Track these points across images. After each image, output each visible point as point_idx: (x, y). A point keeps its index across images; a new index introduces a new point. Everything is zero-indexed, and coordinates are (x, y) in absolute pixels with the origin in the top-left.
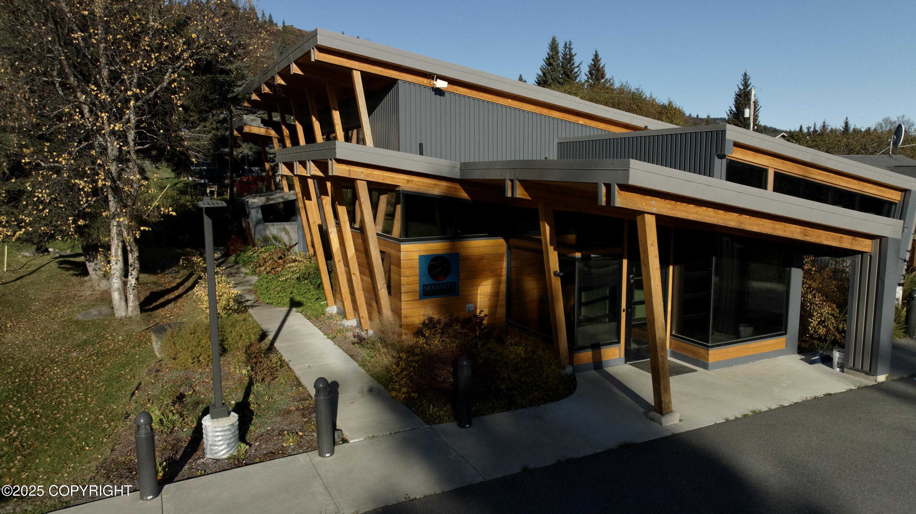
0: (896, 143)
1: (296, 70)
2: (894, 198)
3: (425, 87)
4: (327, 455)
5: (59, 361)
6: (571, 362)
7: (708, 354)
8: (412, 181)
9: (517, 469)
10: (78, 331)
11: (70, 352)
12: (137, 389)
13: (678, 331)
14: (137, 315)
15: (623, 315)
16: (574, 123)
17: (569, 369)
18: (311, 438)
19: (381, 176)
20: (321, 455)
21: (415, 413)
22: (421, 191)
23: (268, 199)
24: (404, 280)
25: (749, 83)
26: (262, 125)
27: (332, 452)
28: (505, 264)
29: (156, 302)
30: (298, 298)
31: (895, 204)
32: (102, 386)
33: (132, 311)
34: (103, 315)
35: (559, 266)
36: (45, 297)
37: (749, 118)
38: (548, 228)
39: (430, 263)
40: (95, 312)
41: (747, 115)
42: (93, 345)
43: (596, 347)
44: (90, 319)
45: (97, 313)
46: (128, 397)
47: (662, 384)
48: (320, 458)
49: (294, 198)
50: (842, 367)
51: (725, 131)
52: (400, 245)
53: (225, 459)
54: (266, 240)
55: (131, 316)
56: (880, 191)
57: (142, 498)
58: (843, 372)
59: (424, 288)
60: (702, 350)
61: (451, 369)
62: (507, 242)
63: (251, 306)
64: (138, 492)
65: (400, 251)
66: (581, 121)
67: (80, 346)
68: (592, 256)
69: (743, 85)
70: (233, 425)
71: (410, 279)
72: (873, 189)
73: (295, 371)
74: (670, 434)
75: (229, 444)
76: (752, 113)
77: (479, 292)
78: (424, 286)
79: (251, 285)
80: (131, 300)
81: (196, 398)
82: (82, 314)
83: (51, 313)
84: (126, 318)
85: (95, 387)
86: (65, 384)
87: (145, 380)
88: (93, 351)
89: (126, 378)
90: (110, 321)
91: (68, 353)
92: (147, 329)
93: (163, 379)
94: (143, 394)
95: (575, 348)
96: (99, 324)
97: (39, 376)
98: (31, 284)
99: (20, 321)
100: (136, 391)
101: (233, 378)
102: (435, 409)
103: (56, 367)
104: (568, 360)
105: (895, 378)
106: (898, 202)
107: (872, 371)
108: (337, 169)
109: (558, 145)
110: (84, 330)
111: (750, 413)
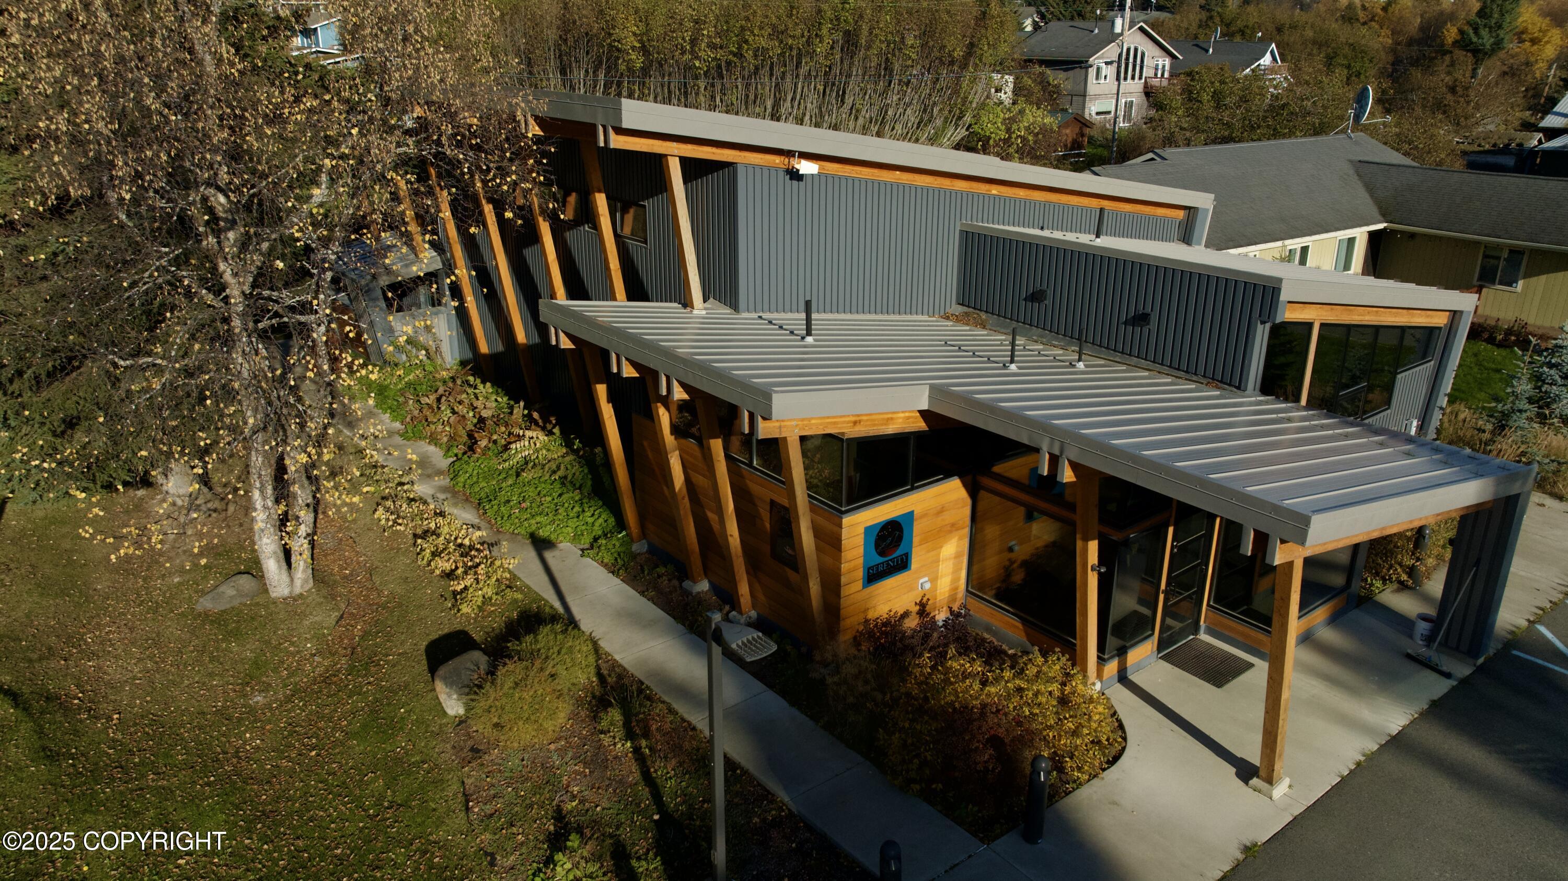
0: (1357, 117)
2: (1440, 321)
3: (777, 169)
6: (1099, 675)
10: (227, 641)
12: (468, 796)
13: (1216, 601)
14: (310, 590)
15: (1162, 597)
16: (984, 196)
17: (1096, 686)
19: (822, 424)
24: (845, 566)
28: (968, 511)
33: (302, 587)
34: (247, 595)
35: (1099, 557)
40: (231, 592)
43: (1124, 652)
44: (228, 606)
45: (235, 593)
47: (1277, 750)
51: (1279, 289)
52: (841, 518)
55: (301, 594)
59: (869, 573)
65: (840, 526)
66: (995, 190)
67: (254, 679)
71: (854, 563)
74: (1291, 818)
78: (869, 569)
79: (440, 473)
80: (301, 568)
81: (590, 813)
82: (209, 597)
83: (139, 595)
84: (295, 600)
85: (361, 780)
86: (292, 773)
87: (469, 776)
88: (286, 686)
89: (417, 764)
90: (266, 607)
91: (245, 696)
92: (342, 617)
93: (500, 771)
94: (489, 809)
95: (1106, 657)
96: (253, 618)
97: (235, 760)
98: (51, 523)
99: (98, 624)
100: (467, 801)
101: (616, 757)
102: (976, 809)
103: (246, 731)
104: (1095, 674)
105: (1491, 653)
106: (1443, 326)
107: (1472, 653)
108: (764, 428)
109: (961, 234)
110: (235, 635)
111: (1361, 758)
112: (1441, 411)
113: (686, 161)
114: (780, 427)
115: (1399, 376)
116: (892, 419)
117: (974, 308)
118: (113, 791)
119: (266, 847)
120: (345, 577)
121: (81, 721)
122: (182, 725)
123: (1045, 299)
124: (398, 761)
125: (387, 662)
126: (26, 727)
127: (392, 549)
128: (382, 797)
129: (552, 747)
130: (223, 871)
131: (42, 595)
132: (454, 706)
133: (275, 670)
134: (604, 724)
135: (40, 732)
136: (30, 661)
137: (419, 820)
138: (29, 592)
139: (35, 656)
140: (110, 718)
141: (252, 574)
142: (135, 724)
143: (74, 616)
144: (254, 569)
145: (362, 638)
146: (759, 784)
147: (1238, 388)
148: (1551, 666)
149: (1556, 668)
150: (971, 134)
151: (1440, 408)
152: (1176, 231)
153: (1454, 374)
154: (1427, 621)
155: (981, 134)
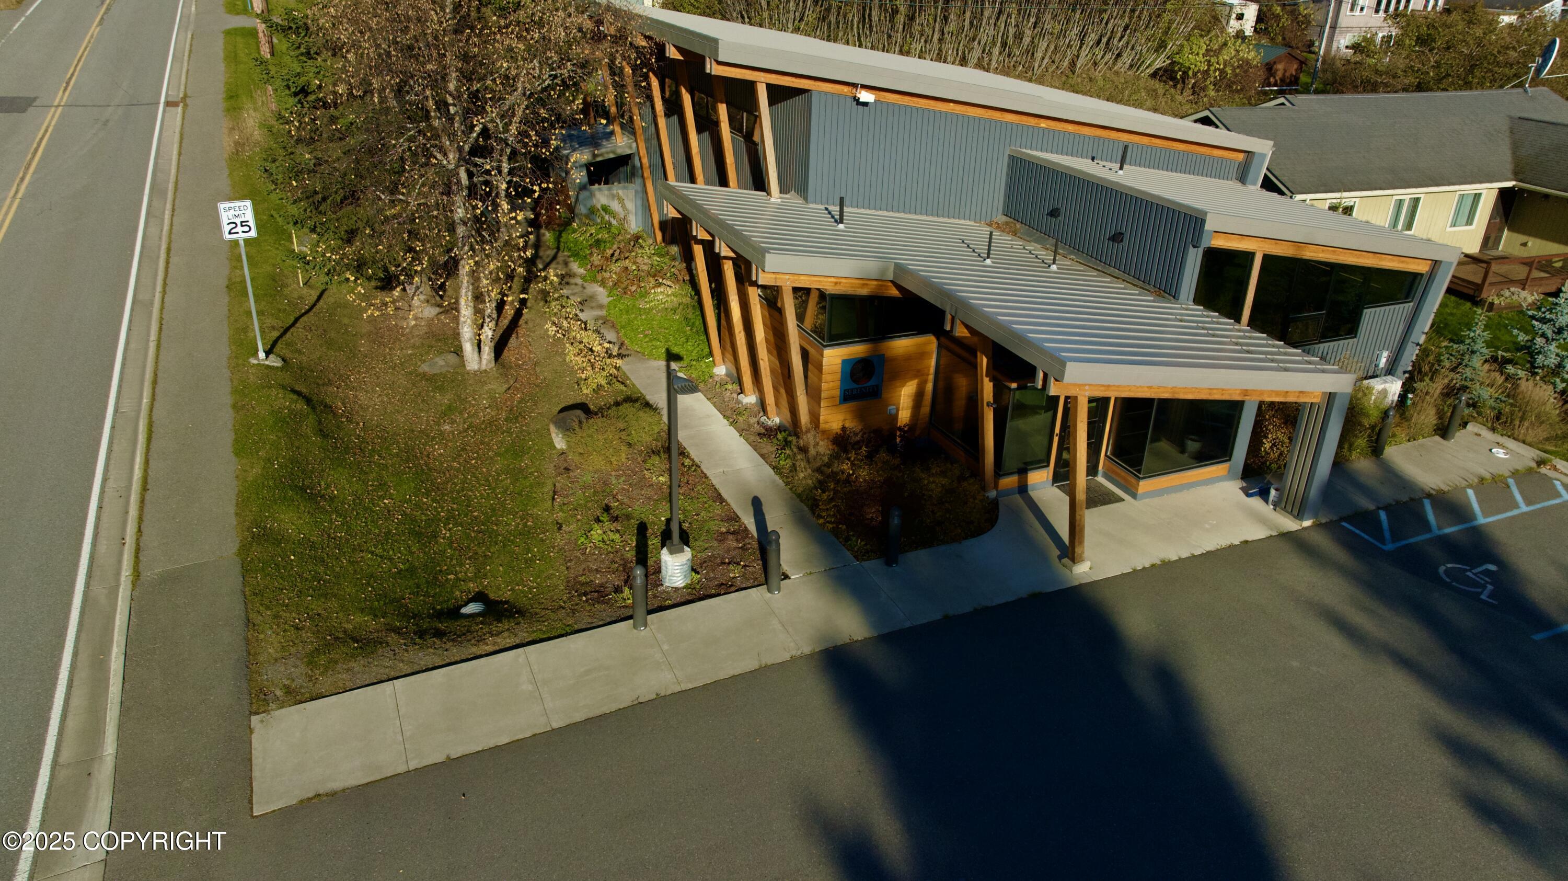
0: (1538, 71)
1: (675, 55)
2: (1420, 268)
3: (845, 96)
4: (775, 592)
5: (434, 437)
6: (996, 486)
7: (1138, 485)
8: (840, 283)
9: (938, 616)
10: (434, 391)
11: (439, 423)
12: (555, 492)
13: (1114, 453)
14: (492, 368)
15: (1056, 439)
16: (1033, 127)
17: (993, 494)
18: (754, 570)
19: (808, 281)
20: (770, 591)
21: (844, 545)
22: (849, 293)
23: (595, 156)
24: (824, 386)
27: (778, 589)
28: (933, 362)
30: (676, 350)
31: (1422, 275)
32: (506, 479)
33: (486, 364)
34: (451, 366)
35: (994, 396)
38: (985, 360)
39: (853, 367)
40: (441, 363)
43: (1023, 471)
44: (439, 371)
45: (444, 363)
46: (550, 502)
47: (1077, 538)
48: (769, 595)
49: (629, 152)
50: (1275, 505)
51: (1205, 220)
52: (823, 350)
53: (682, 590)
54: (592, 211)
55: (486, 370)
56: (1403, 262)
57: (635, 627)
58: (1275, 510)
59: (844, 393)
60: (1133, 480)
61: (880, 509)
62: (938, 339)
63: (619, 354)
64: (631, 621)
65: (822, 355)
66: (1044, 124)
67: (447, 415)
68: (1029, 385)
70: (685, 561)
71: (831, 385)
72: (1394, 261)
73: (711, 477)
74: (1077, 584)
75: (685, 576)
77: (903, 393)
78: (845, 390)
79: (601, 307)
80: (487, 352)
81: (624, 511)
82: (427, 364)
83: (385, 358)
84: (481, 373)
85: (498, 479)
86: (458, 470)
87: (559, 482)
88: (465, 423)
89: (532, 473)
90: (463, 376)
91: (439, 425)
92: (509, 388)
93: (578, 482)
94: (566, 500)
95: (1001, 473)
96: (453, 381)
97: (426, 459)
98: (338, 307)
99: (359, 371)
100: (555, 495)
101: (651, 485)
102: (863, 543)
103: (436, 444)
104: (993, 484)
105: (1324, 521)
106: (1424, 272)
107: (1299, 516)
108: (764, 277)
109: (1009, 159)
110: (441, 389)
111: (1159, 563)
112: (1418, 347)
113: (770, 88)
114: (776, 278)
115: (1365, 311)
116: (866, 284)
117: (1014, 219)
118: (355, 459)
119: (435, 504)
120: (519, 366)
121: (342, 422)
122: (399, 435)
123: (1059, 216)
124: (521, 470)
125: (530, 417)
126: (312, 419)
127: (553, 351)
128: (507, 489)
129: (614, 473)
130: (408, 511)
131: (328, 348)
132: (560, 443)
133: (461, 413)
134: (648, 465)
135: (320, 422)
136: (318, 384)
137: (525, 502)
138: (321, 346)
139: (321, 382)
140: (358, 424)
141: (458, 354)
142: (372, 430)
143: (345, 364)
144: (458, 352)
145: (519, 402)
146: (734, 512)
147: (1174, 297)
148: (1363, 535)
149: (1366, 537)
150: (1173, 63)
151: (1418, 344)
152: (1234, 172)
153: (1432, 316)
154: (1277, 490)
155: (1182, 64)
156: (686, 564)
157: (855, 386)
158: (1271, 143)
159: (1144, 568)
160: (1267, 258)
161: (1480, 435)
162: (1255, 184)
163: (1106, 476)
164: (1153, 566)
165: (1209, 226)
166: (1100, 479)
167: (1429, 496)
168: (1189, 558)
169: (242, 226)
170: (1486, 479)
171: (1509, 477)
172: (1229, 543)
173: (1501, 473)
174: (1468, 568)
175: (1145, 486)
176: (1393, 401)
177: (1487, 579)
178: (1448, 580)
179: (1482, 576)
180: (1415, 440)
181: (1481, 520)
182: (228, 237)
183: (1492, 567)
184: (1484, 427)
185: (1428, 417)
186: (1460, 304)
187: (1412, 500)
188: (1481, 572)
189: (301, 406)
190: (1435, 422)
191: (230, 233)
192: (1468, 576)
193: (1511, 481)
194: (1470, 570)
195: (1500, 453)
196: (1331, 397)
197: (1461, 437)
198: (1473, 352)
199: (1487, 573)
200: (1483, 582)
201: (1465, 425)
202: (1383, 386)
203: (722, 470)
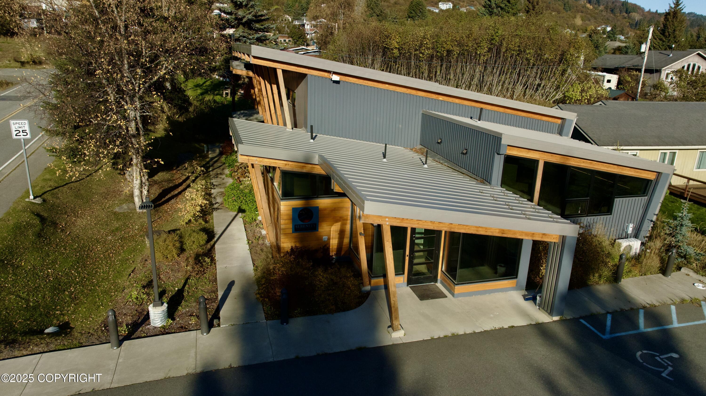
2: (650, 176)
3: (326, 78)
4: (205, 334)
5: (101, 242)
6: (370, 283)
7: (455, 288)
8: (288, 164)
9: (292, 356)
10: (114, 221)
11: (107, 236)
12: (133, 272)
13: (446, 270)
16: (435, 100)
17: (368, 288)
20: (202, 333)
21: (264, 311)
22: (294, 170)
24: (282, 222)
25: (680, 2)
26: (245, 69)
27: (209, 332)
28: (350, 213)
29: (165, 197)
30: (244, 207)
31: (651, 181)
32: (118, 264)
34: (130, 209)
36: (101, 191)
37: (644, 52)
39: (299, 212)
41: (643, 50)
42: (121, 231)
44: (123, 212)
45: (126, 208)
46: (127, 277)
47: (393, 315)
48: (201, 335)
50: (538, 306)
51: (501, 138)
52: (280, 201)
53: (159, 327)
57: (112, 348)
58: (538, 309)
59: (295, 227)
60: (453, 286)
63: (217, 208)
64: (110, 344)
65: (280, 205)
67: (113, 232)
69: (674, 4)
70: (163, 311)
71: (287, 221)
73: (218, 270)
75: (162, 320)
76: (648, 49)
77: (332, 229)
78: (295, 225)
82: (119, 207)
83: (102, 204)
84: (142, 213)
86: (101, 259)
87: (138, 266)
88: (120, 236)
89: (130, 262)
94: (134, 276)
95: (372, 276)
97: (89, 252)
99: (85, 209)
102: (274, 310)
103: (99, 245)
104: (368, 282)
105: (568, 318)
106: (653, 179)
107: (551, 313)
108: (241, 158)
109: (422, 115)
110: (118, 219)
111: (450, 335)
112: (652, 223)
113: (284, 72)
114: (249, 159)
115: (616, 199)
116: (305, 166)
117: (424, 147)
120: (167, 212)
121: (57, 231)
122: (84, 240)
123: (441, 143)
124: (127, 260)
126: (38, 228)
128: (116, 269)
129: (167, 264)
130: (59, 277)
131: (75, 198)
135: (42, 230)
136: (57, 213)
137: (118, 276)
138: (72, 196)
139: (59, 213)
140: (66, 233)
141: (134, 204)
142: (71, 236)
143: (80, 206)
146: (217, 288)
147: (489, 183)
148: (591, 328)
149: (593, 329)
150: (565, 96)
151: (652, 221)
152: (556, 129)
153: (660, 205)
154: (540, 297)
155: (569, 97)
156: (161, 313)
157: (300, 223)
158: (576, 114)
159: (439, 338)
160: (546, 164)
161: (689, 275)
162: (567, 135)
163: (442, 283)
164: (446, 337)
165: (504, 142)
166: (439, 285)
167: (644, 307)
168: (471, 334)
169: (23, 132)
170: (685, 300)
171: (703, 300)
172: (501, 326)
173: (696, 297)
174: (658, 354)
175: (459, 289)
176: (636, 253)
177: (670, 363)
178: (641, 361)
179: (666, 361)
180: (645, 275)
181: (676, 324)
182: (15, 137)
183: (675, 355)
184: (692, 271)
185: (656, 263)
186: (700, 209)
187: (632, 309)
188: (667, 358)
189: (37, 221)
190: (658, 265)
191: (16, 135)
192: (656, 360)
193: (703, 303)
194: (658, 356)
195: (700, 286)
196: (564, 238)
197: (675, 275)
198: (682, 225)
199: (671, 359)
200: (666, 364)
201: (679, 268)
202: (627, 244)
203: (225, 266)
